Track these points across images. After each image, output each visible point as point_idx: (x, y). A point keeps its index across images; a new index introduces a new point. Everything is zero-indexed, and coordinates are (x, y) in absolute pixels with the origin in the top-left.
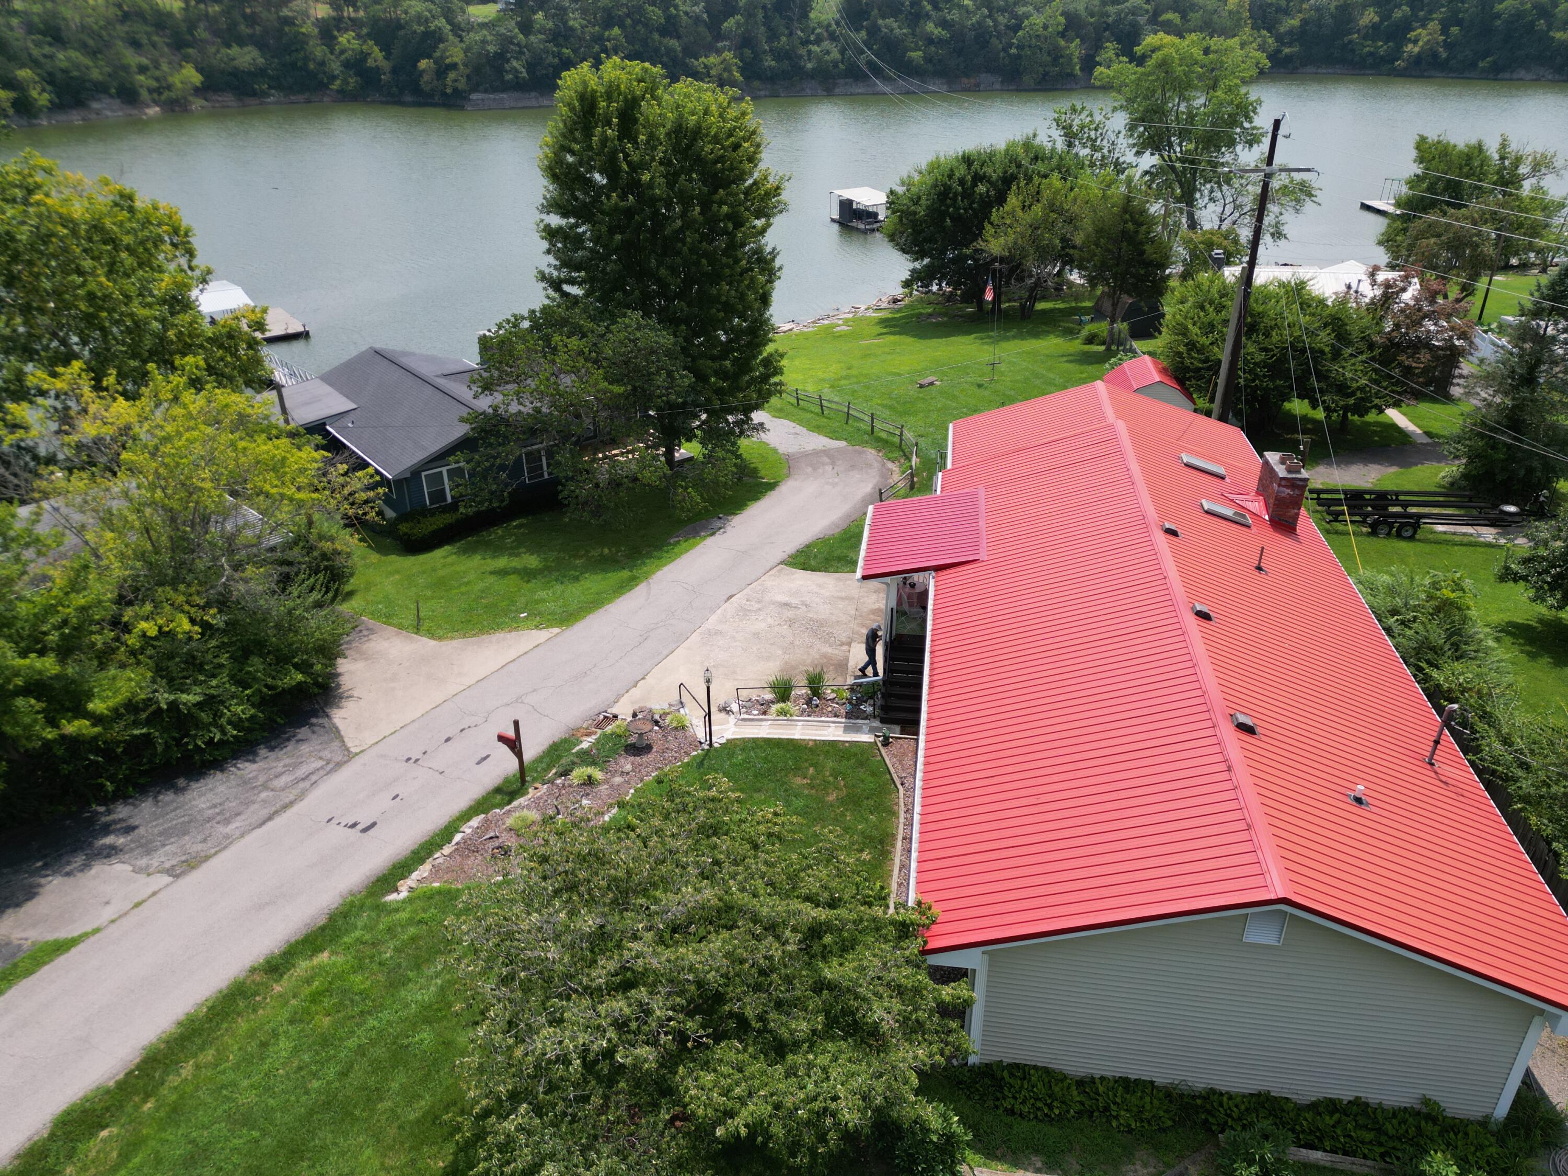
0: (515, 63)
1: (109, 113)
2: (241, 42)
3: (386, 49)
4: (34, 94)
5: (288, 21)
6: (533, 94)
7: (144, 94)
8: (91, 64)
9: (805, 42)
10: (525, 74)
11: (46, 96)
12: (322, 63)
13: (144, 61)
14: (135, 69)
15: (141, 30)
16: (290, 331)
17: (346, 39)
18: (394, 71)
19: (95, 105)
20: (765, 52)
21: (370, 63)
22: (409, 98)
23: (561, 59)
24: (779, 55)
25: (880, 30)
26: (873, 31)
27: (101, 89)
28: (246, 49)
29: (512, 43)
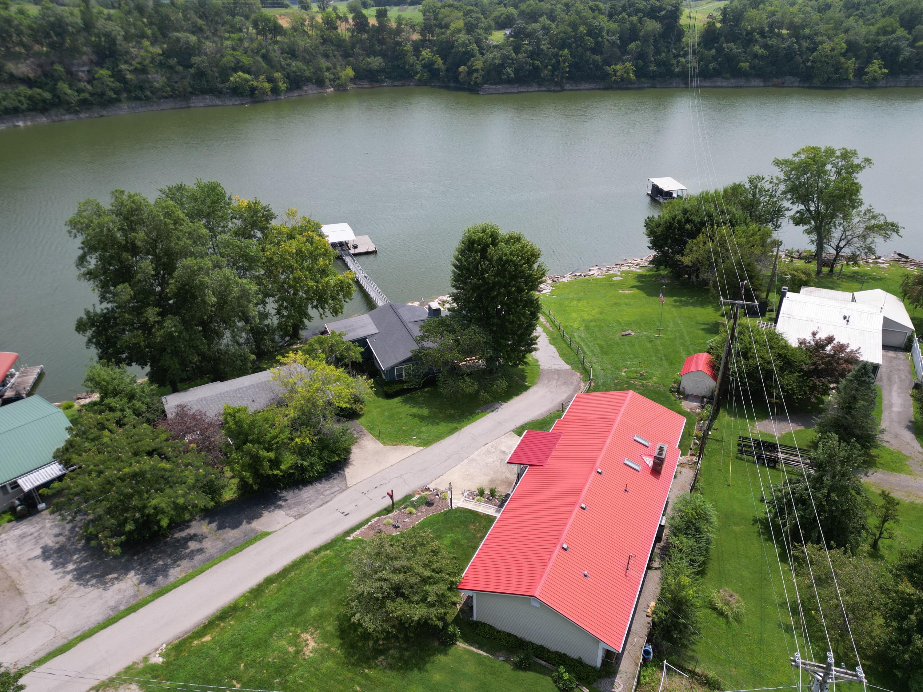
0: (508, 70)
1: (310, 92)
2: (375, 54)
3: (444, 58)
4: (280, 84)
5: (399, 44)
6: (516, 85)
7: (327, 82)
8: (306, 68)
9: (676, 56)
10: (513, 76)
11: (285, 85)
12: (412, 65)
13: (329, 64)
14: (325, 69)
15: (330, 48)
16: (369, 250)
17: (426, 53)
18: (447, 70)
19: (305, 88)
20: (651, 62)
21: (436, 66)
22: (452, 85)
23: (533, 67)
24: (659, 64)
25: (724, 50)
26: (720, 50)
27: (308, 80)
28: (377, 58)
29: (509, 59)
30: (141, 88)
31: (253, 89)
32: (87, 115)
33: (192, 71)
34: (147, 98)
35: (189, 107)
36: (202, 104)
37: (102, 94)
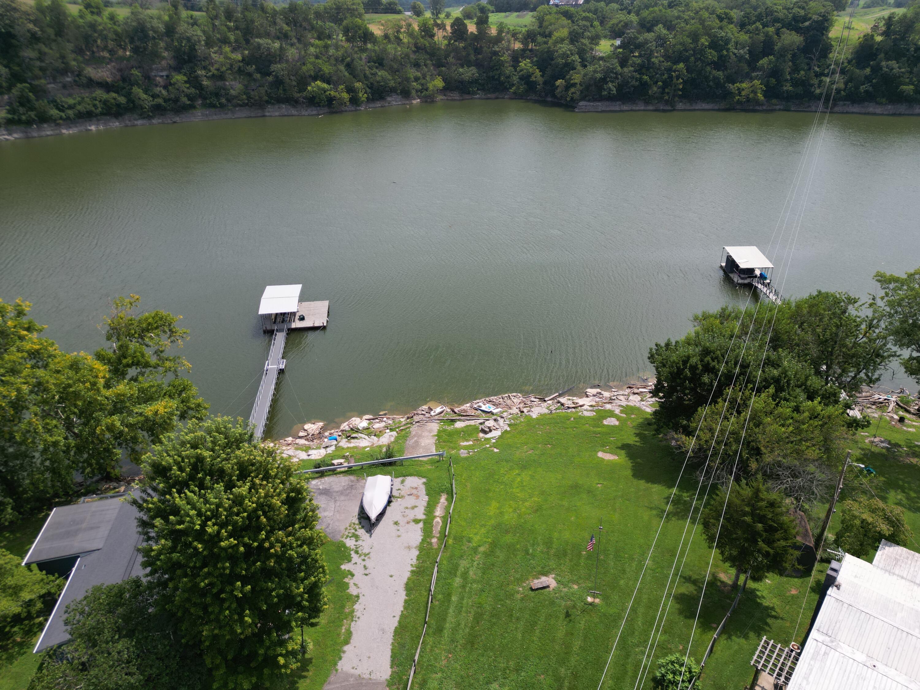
0: (610, 85)
1: (394, 103)
2: (469, 64)
3: (542, 70)
4: (361, 95)
5: (495, 53)
6: (618, 103)
7: (413, 93)
8: (391, 78)
10: (615, 92)
11: (365, 95)
12: (509, 77)
13: (419, 74)
14: (413, 79)
15: (422, 57)
16: (317, 325)
17: (525, 64)
18: (545, 83)
19: (389, 99)
20: (787, 80)
21: (533, 79)
22: (549, 99)
23: (641, 82)
24: (796, 83)
27: (393, 90)
28: (470, 69)
29: (612, 72)
30: (217, 95)
31: (331, 100)
32: (160, 121)
33: (270, 79)
34: (222, 106)
35: (264, 116)
36: (277, 114)
37: (176, 100)
